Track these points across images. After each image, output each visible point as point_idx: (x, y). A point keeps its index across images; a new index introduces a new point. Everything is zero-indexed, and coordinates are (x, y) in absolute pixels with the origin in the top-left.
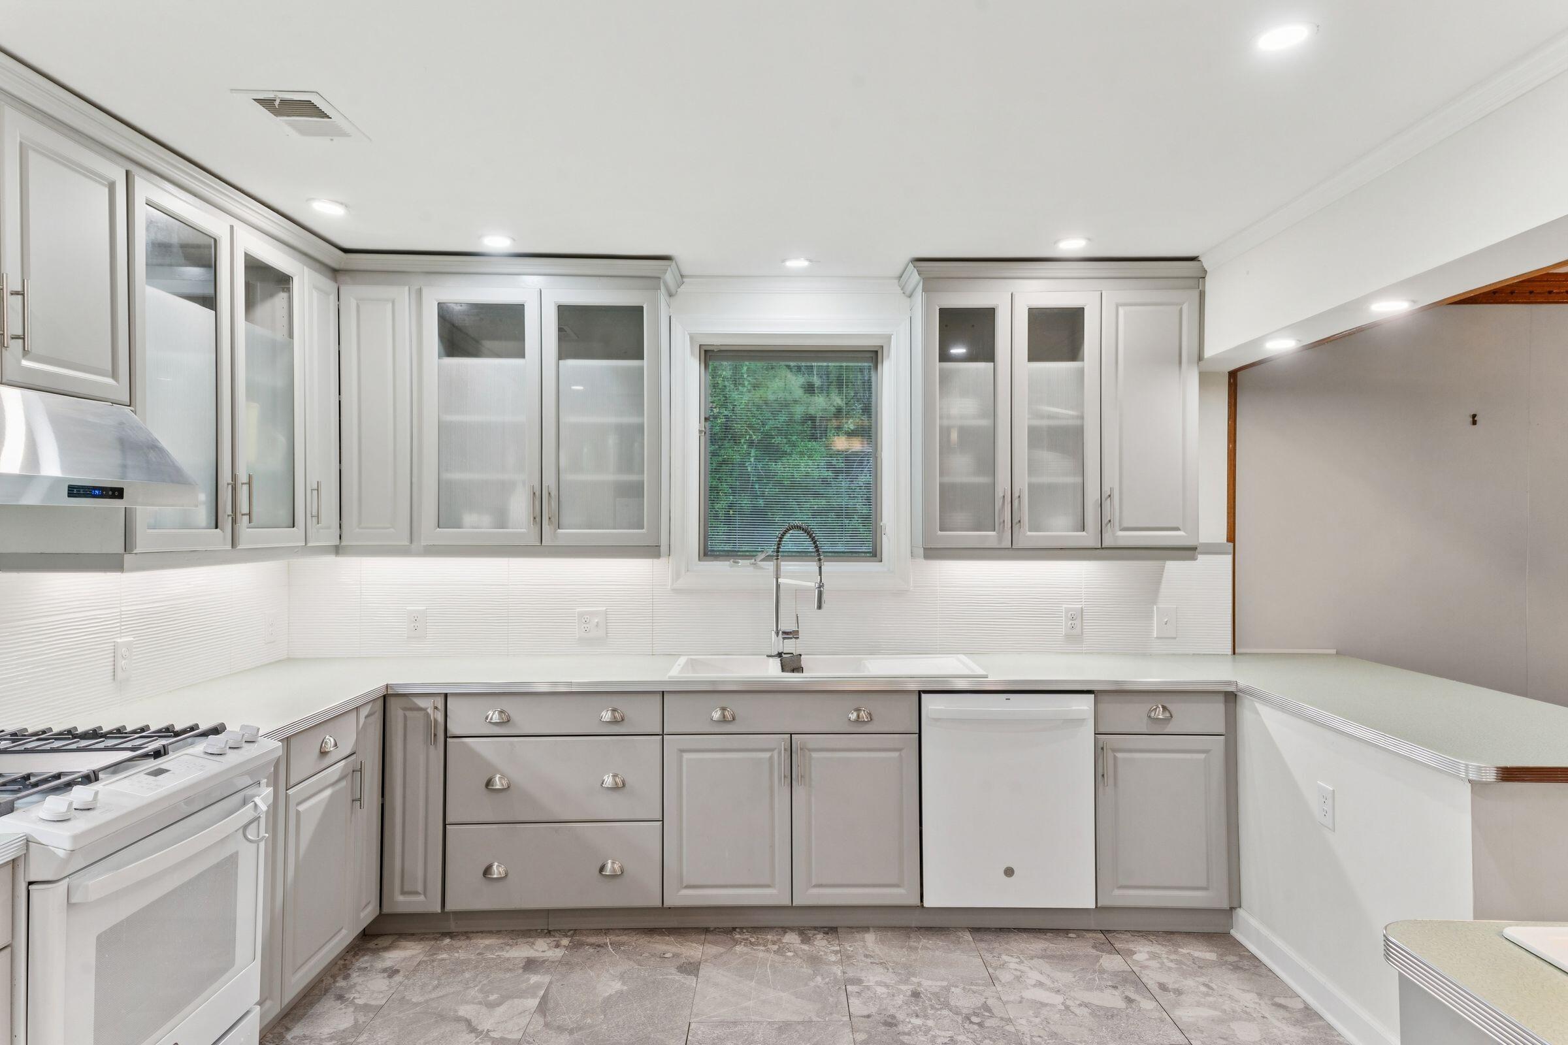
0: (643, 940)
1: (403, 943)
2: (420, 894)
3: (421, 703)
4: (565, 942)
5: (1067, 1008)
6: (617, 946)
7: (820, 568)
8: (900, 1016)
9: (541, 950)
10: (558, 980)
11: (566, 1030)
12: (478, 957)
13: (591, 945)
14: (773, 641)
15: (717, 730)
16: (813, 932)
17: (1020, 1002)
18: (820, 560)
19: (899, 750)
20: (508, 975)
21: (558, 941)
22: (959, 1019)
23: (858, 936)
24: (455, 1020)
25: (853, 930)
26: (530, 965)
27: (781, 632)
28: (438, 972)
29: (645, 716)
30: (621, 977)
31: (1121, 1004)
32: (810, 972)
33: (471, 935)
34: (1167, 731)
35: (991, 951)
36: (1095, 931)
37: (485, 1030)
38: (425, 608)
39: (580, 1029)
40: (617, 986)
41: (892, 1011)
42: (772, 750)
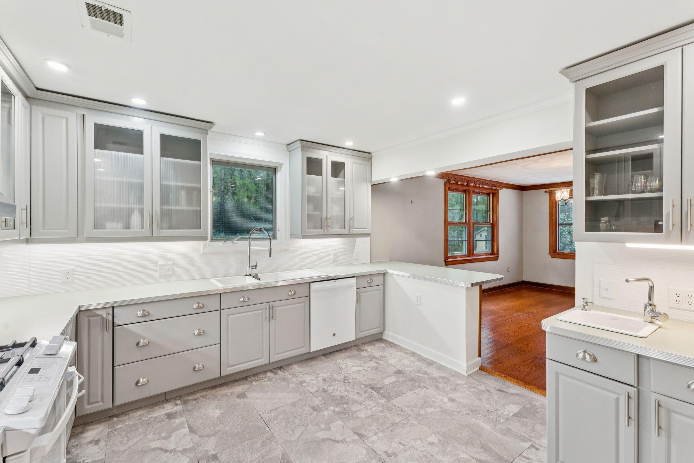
0: (213, 392)
1: (90, 427)
2: (100, 402)
3: (99, 312)
4: (178, 402)
5: (365, 370)
6: (204, 397)
7: (270, 243)
8: (326, 388)
9: (170, 408)
10: (190, 418)
11: (211, 435)
12: (139, 421)
13: (192, 400)
14: (248, 270)
15: (243, 305)
16: (275, 370)
17: (353, 372)
18: (270, 240)
19: (304, 302)
20: (163, 423)
21: (174, 403)
22: (342, 383)
23: (291, 367)
24: (153, 450)
25: (288, 366)
26: (170, 416)
27: (251, 267)
28: (123, 434)
29: (212, 304)
30: (217, 407)
31: (376, 365)
32: (286, 383)
33: (127, 413)
34: (372, 285)
35: (333, 360)
36: (353, 346)
37: (173, 449)
38: (73, 268)
39: (217, 433)
40: (217, 412)
41: (322, 387)
42: (262, 309)
